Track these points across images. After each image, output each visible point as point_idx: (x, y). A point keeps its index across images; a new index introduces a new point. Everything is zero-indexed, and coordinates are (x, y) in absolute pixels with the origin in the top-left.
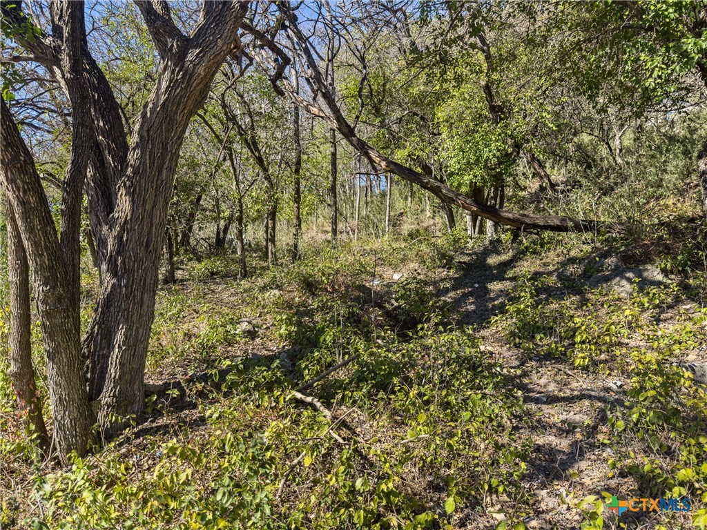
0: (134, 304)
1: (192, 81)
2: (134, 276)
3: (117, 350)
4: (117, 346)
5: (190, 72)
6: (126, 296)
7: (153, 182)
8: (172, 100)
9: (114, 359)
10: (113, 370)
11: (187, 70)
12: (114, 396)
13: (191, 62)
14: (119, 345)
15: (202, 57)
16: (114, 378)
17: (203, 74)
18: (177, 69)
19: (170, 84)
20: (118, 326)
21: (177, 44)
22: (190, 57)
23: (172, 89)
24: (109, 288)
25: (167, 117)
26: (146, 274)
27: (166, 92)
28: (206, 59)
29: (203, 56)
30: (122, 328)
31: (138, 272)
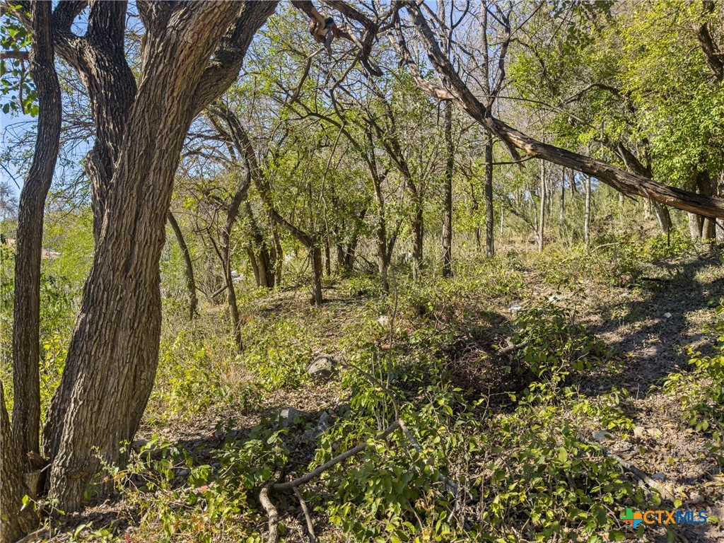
0: (99, 346)
1: (177, 53)
2: (101, 309)
3: (73, 405)
4: (73, 400)
5: (173, 41)
6: (89, 335)
7: (132, 189)
8: (154, 82)
9: (70, 416)
10: (67, 433)
11: (169, 40)
12: (63, 465)
13: (174, 28)
14: (75, 399)
15: (187, 20)
16: (67, 442)
17: (190, 41)
18: (158, 40)
19: (150, 60)
20: (78, 374)
21: (156, 8)
22: (172, 23)
23: (152, 67)
24: (79, 324)
25: (150, 104)
26: (122, 307)
27: (145, 71)
28: (192, 21)
29: (190, 17)
30: (81, 377)
31: (108, 304)
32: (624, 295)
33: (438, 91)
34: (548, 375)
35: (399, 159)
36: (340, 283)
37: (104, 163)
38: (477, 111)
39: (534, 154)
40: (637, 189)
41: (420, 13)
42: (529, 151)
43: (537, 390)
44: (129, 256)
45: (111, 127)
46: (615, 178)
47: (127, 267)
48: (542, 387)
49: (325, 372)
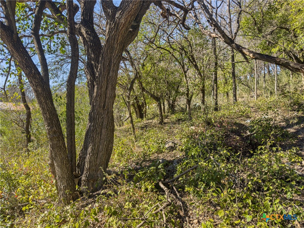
0: (96, 134)
1: (119, 27)
2: (96, 121)
3: (88, 155)
4: (88, 153)
5: (117, 23)
6: (93, 130)
7: (105, 78)
8: (111, 38)
9: (87, 159)
10: (87, 165)
11: (116, 22)
12: (86, 177)
13: (118, 18)
14: (89, 153)
15: (122, 14)
16: (87, 168)
17: (124, 22)
18: (112, 23)
19: (109, 30)
20: (89, 144)
21: (111, 11)
22: (117, 16)
23: (110, 33)
24: (88, 127)
25: (109, 46)
26: (103, 120)
27: (108, 34)
28: (124, 15)
29: (123, 13)
30: (91, 145)
31: (98, 119)
32: (295, 114)
33: (212, 34)
34: (265, 143)
35: (194, 63)
36: (170, 116)
37: (91, 69)
38: (229, 41)
39: (254, 57)
40: (299, 70)
41: (204, 3)
42: (252, 57)
43: (261, 149)
44: (105, 102)
45: (93, 56)
46: (290, 66)
47: (104, 107)
48: (263, 147)
49: (172, 147)
